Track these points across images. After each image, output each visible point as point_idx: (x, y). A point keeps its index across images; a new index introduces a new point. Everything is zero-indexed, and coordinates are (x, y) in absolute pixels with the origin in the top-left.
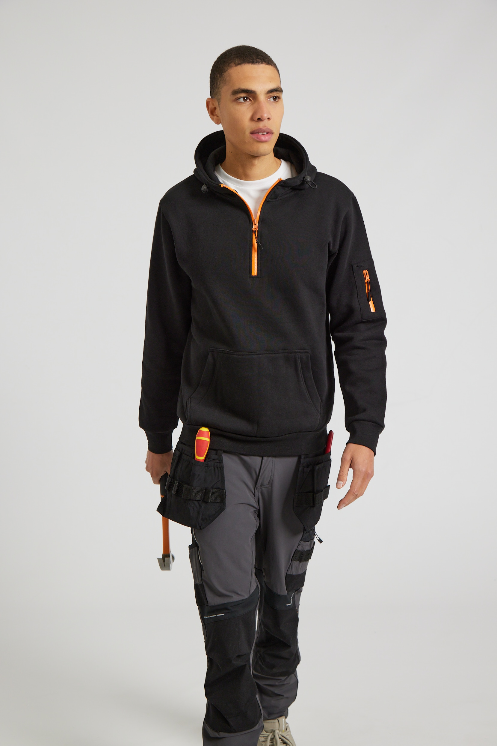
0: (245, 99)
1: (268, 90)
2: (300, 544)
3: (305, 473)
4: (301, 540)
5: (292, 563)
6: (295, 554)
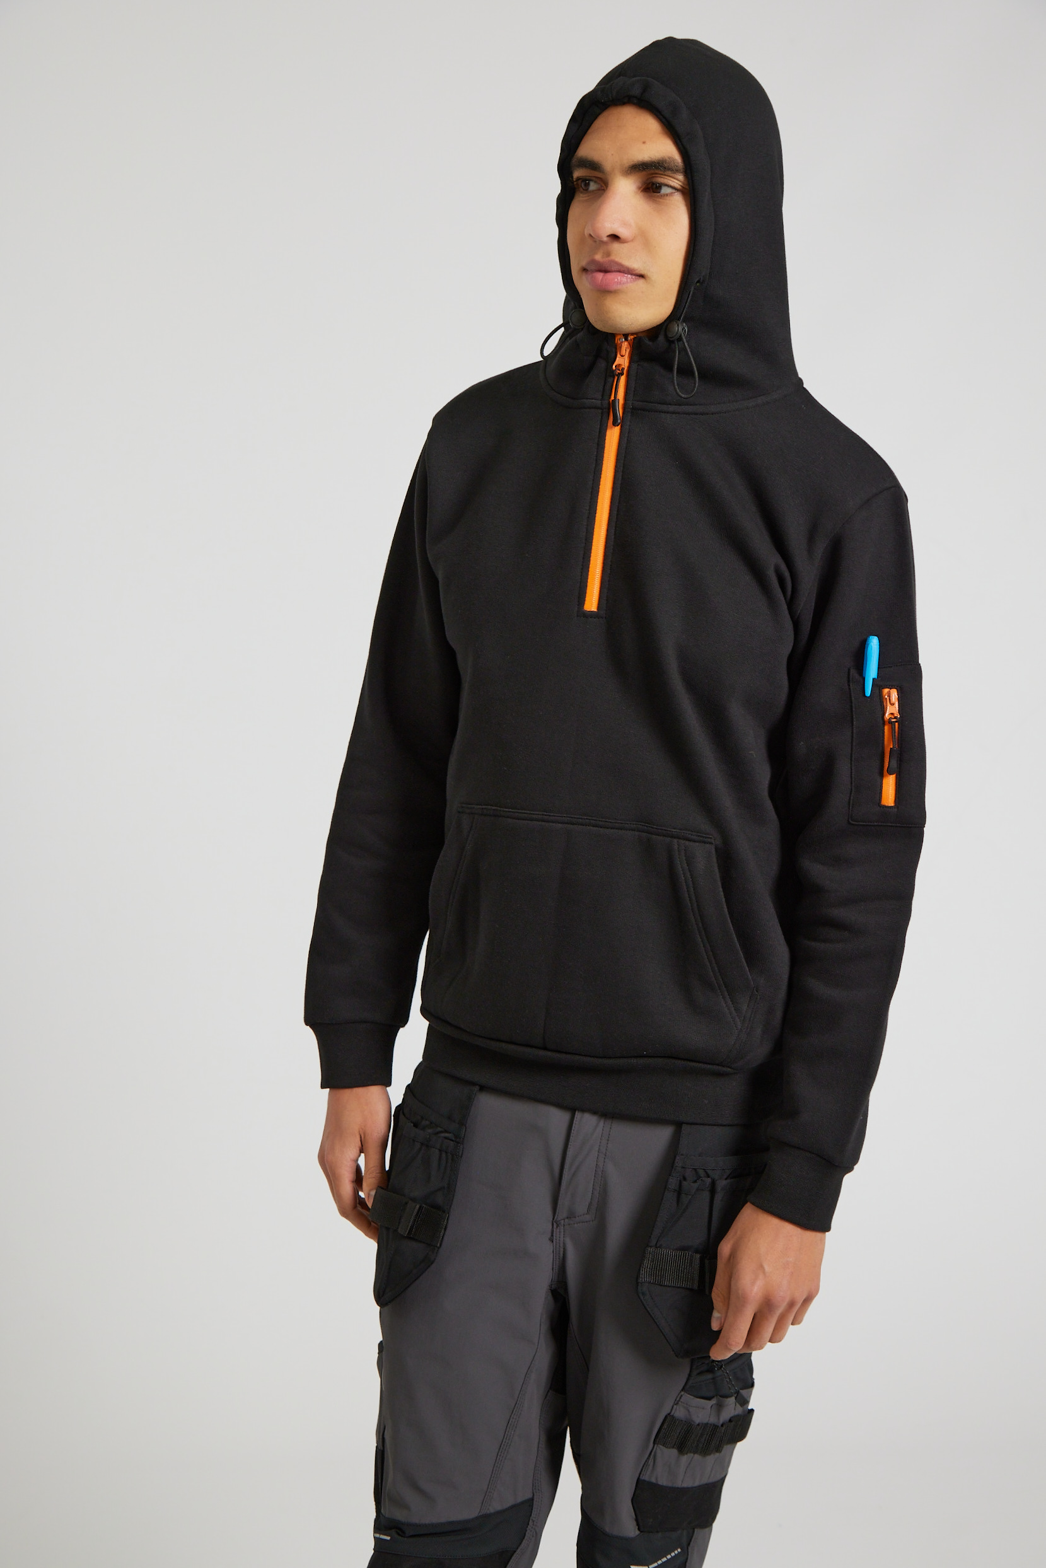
2: (679, 1400)
3: (683, 1196)
4: (682, 1390)
5: (654, 1449)
6: (665, 1426)
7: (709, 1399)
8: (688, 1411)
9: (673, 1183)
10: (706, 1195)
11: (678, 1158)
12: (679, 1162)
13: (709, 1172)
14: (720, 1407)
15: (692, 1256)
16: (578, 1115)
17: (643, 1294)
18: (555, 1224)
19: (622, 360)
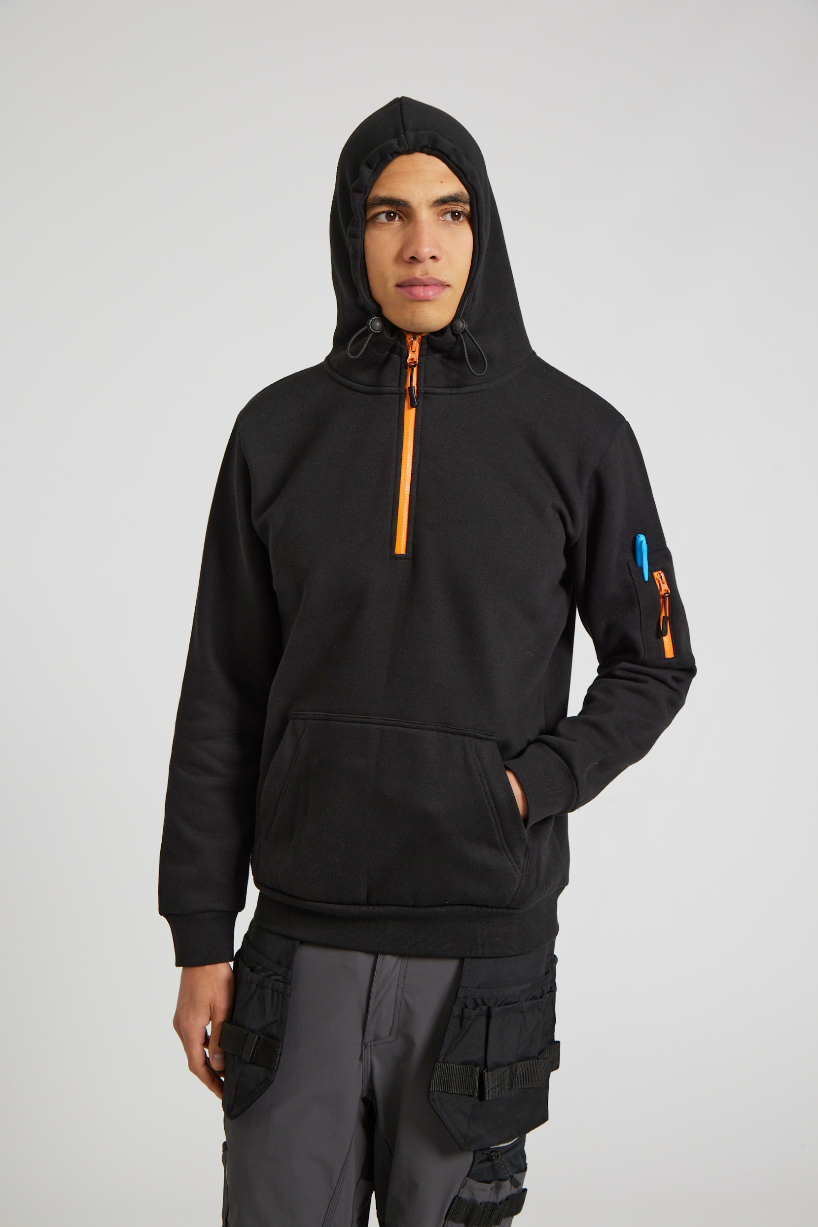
0: (390, 216)
1: (436, 199)
2: (465, 1185)
3: (465, 1020)
4: (467, 1176)
5: (446, 1224)
6: (454, 1206)
7: (489, 1182)
8: (473, 1193)
9: (457, 1010)
10: (483, 1020)
11: (460, 990)
12: (461, 994)
13: (485, 1000)
14: (498, 1188)
15: (472, 1069)
16: (380, 957)
17: (434, 1100)
18: (363, 1046)
19: (413, 355)
